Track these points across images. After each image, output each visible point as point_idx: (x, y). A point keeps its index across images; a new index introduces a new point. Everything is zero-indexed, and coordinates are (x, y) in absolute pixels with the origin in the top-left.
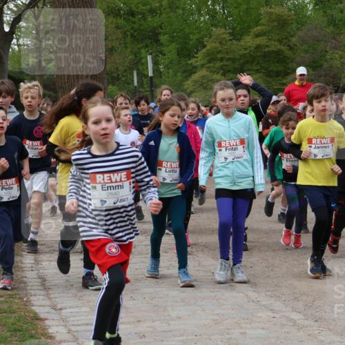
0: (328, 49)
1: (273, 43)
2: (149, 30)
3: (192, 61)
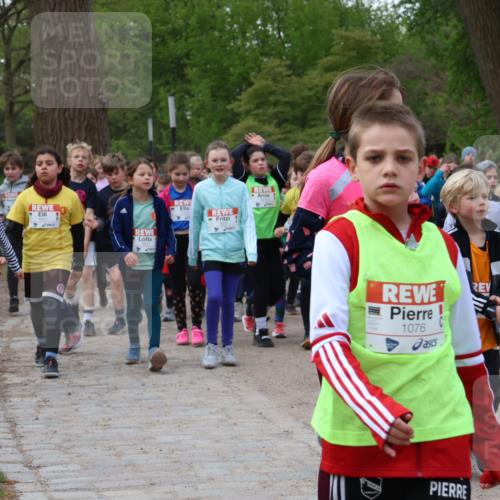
2: (170, 60)
3: (233, 106)
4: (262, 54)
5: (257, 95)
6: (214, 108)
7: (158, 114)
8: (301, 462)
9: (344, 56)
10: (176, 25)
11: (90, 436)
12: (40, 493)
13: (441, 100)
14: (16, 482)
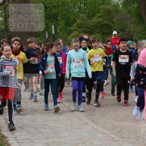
0: (128, 24)
1: (105, 21)
2: (53, 15)
3: (71, 28)
4: (80, 13)
5: (78, 25)
6: (66, 28)
7: (49, 30)
8: (91, 132)
9: (104, 13)
10: (54, 4)
11: (29, 124)
12: (15, 141)
13: (132, 26)
14: (7, 137)
